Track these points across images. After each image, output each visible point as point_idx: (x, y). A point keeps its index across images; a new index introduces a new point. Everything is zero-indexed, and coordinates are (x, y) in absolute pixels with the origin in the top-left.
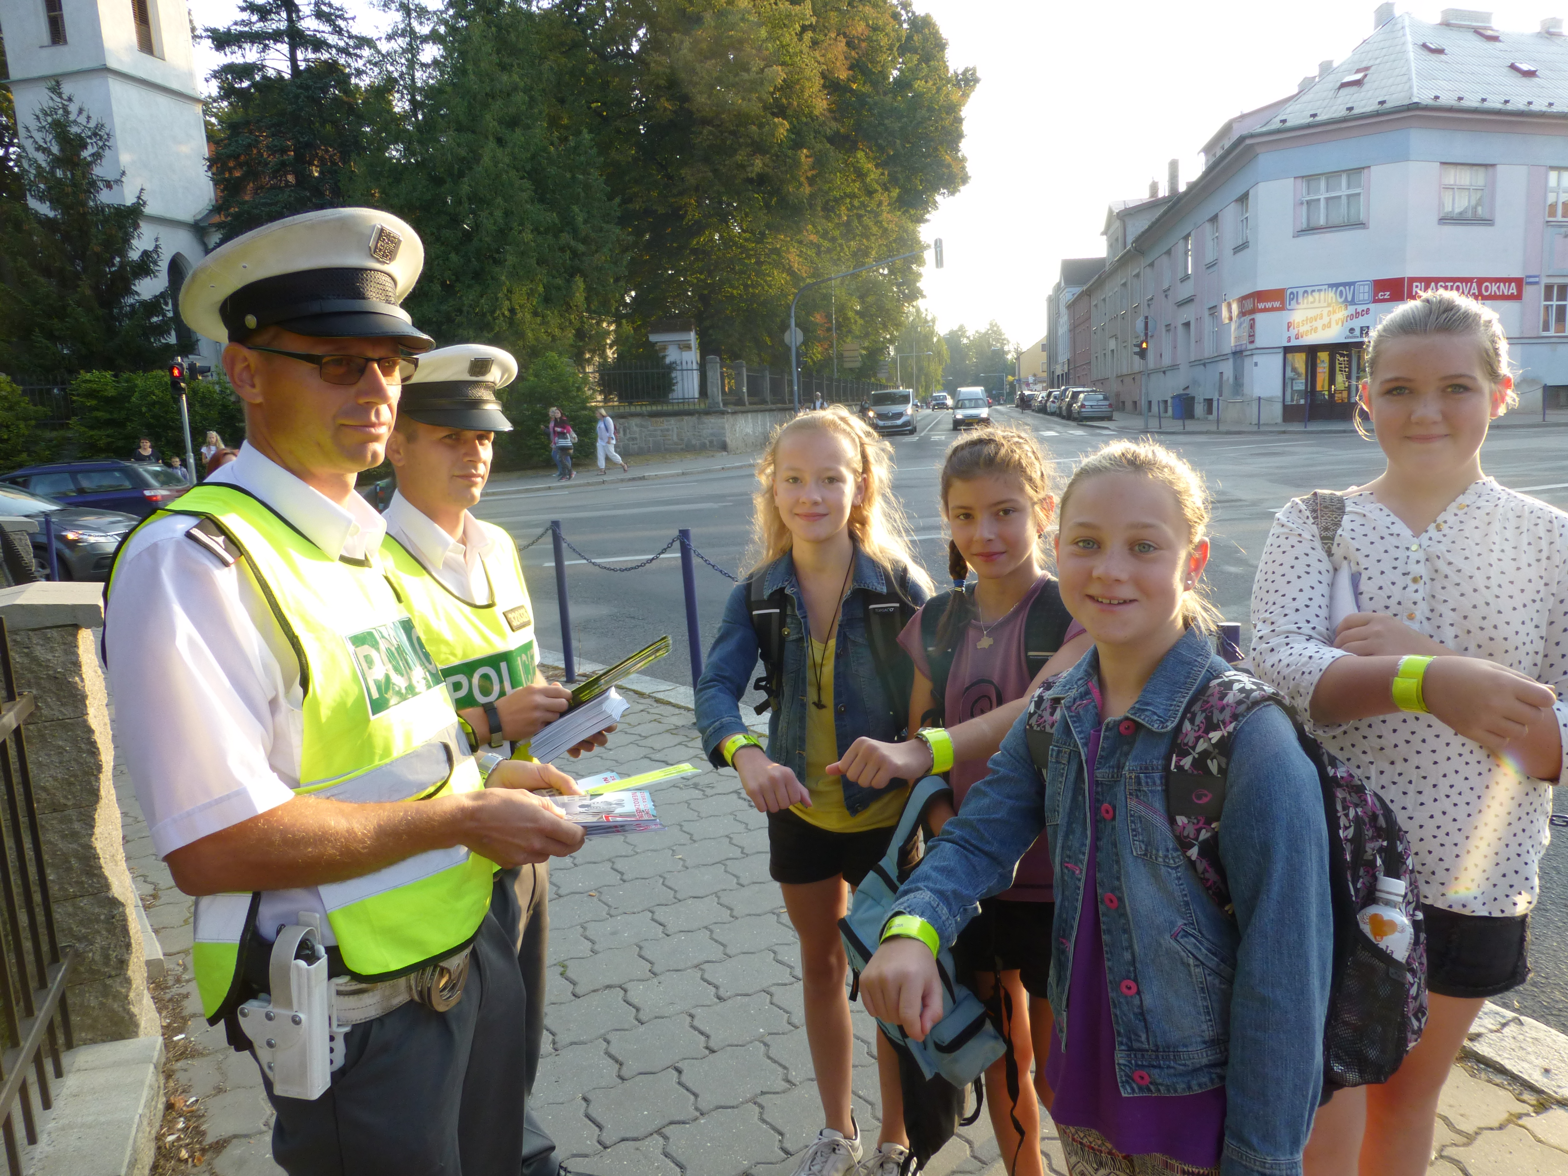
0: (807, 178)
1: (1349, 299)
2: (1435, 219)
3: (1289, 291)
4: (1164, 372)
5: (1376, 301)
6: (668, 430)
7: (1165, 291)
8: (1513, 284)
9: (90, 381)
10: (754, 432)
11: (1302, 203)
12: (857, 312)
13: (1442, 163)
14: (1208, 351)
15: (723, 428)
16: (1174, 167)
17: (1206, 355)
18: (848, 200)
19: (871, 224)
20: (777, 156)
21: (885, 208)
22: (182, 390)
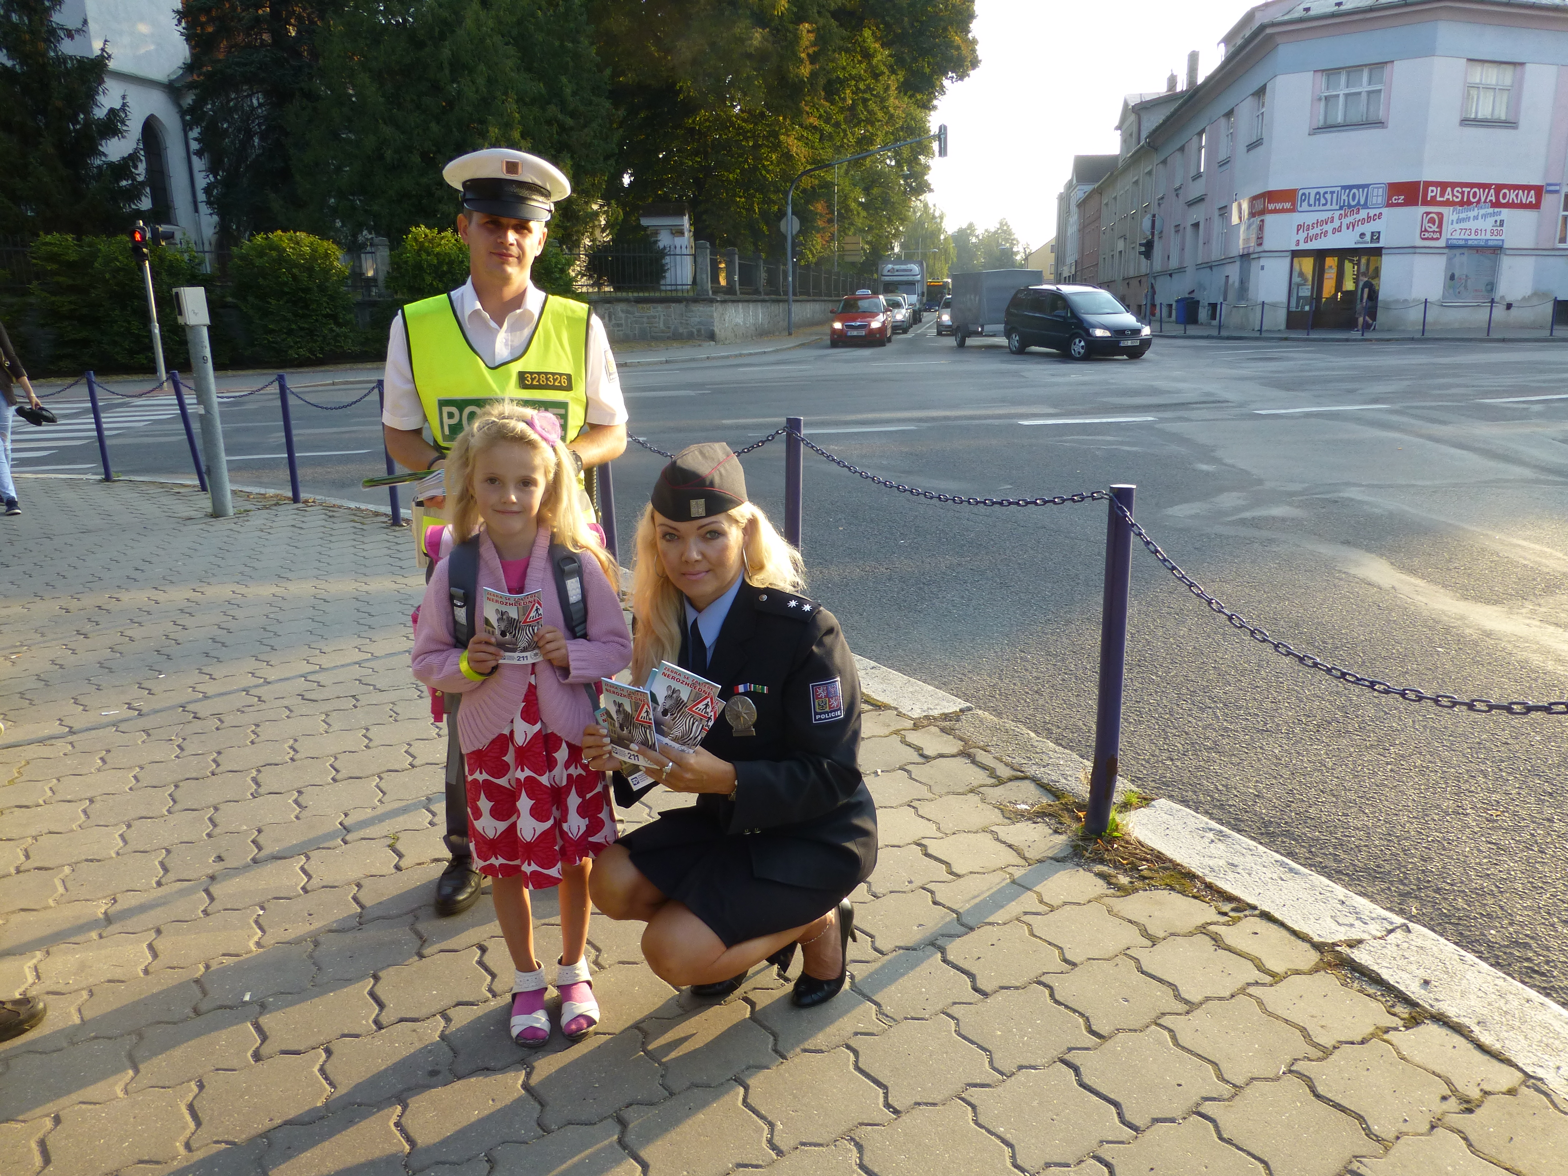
0: (808, 55)
1: (1362, 202)
2: (1457, 119)
3: (1301, 192)
4: (1171, 275)
5: (1389, 205)
6: (655, 317)
7: (1176, 190)
8: (1532, 192)
9: (51, 244)
10: (745, 323)
11: (1320, 99)
12: (861, 204)
13: (1469, 60)
14: (1216, 254)
15: (712, 317)
16: (1193, 59)
17: (1213, 258)
18: (853, 83)
19: (876, 109)
20: (778, 30)
21: (893, 91)
22: (144, 257)
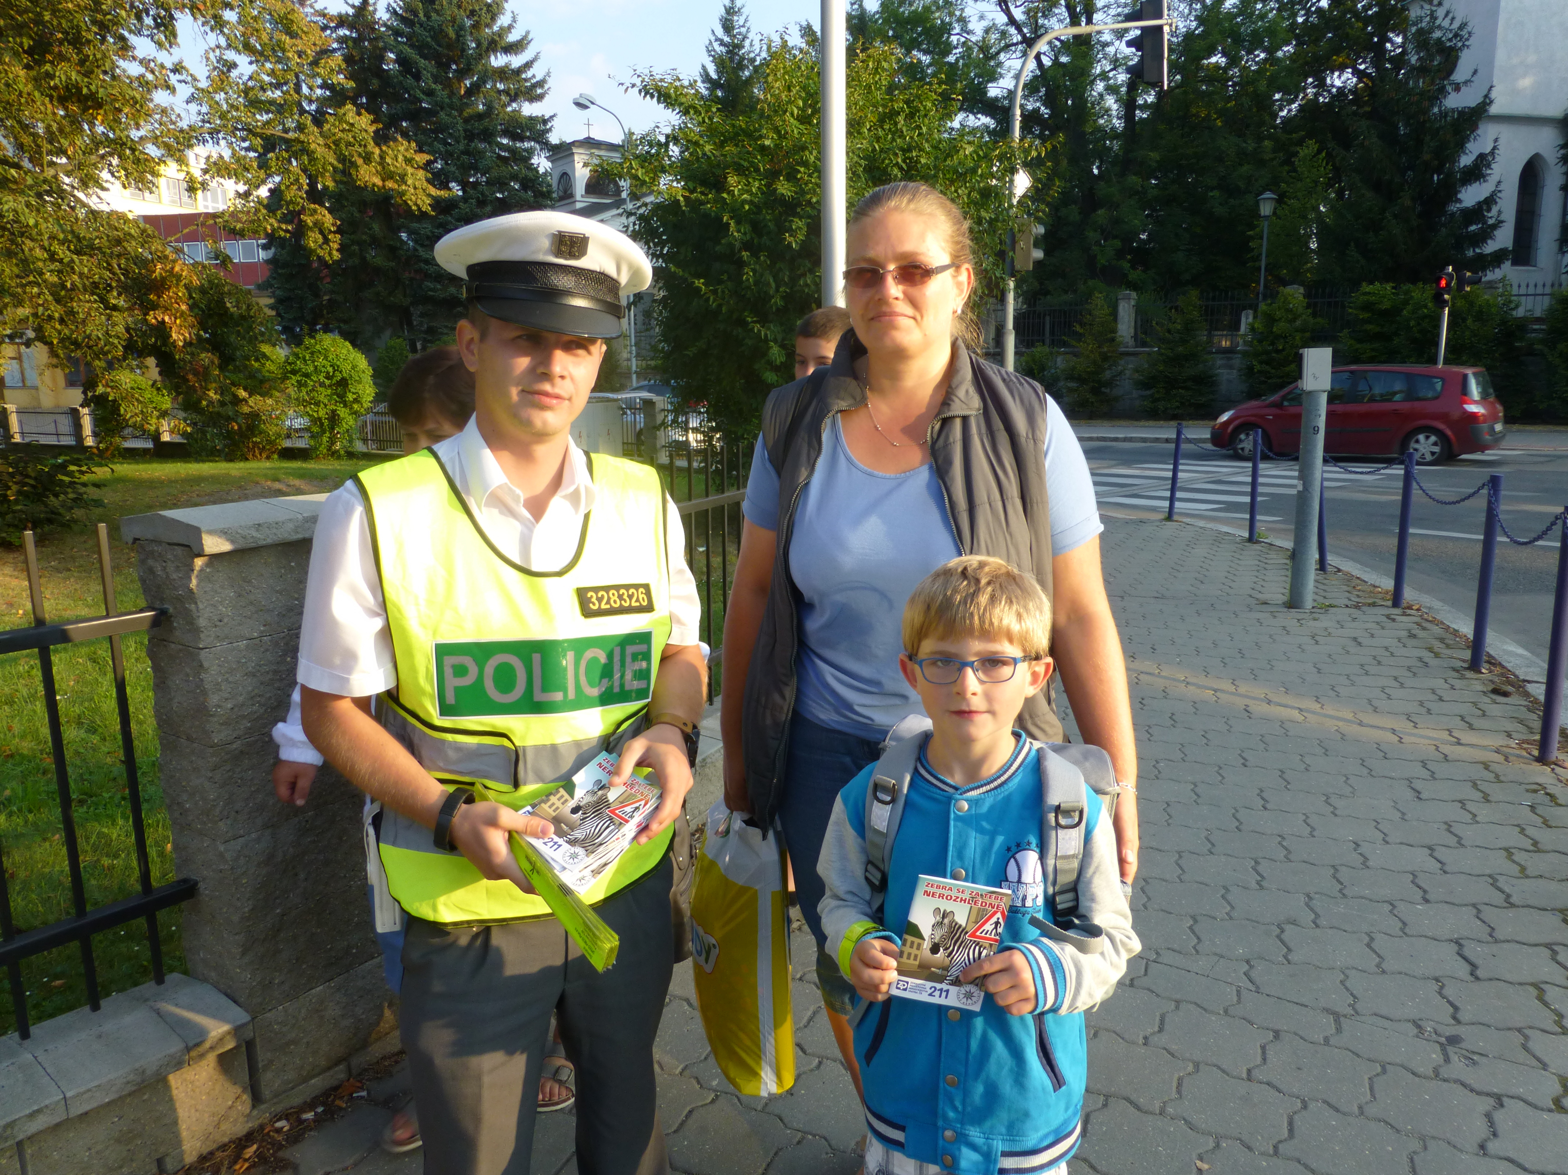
9: (1370, 293)
22: (1444, 303)
